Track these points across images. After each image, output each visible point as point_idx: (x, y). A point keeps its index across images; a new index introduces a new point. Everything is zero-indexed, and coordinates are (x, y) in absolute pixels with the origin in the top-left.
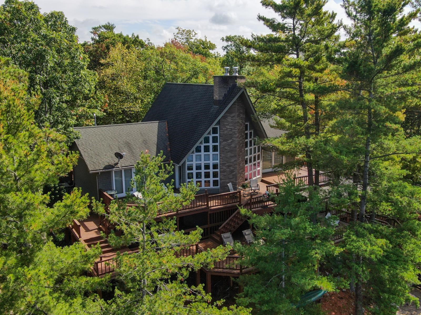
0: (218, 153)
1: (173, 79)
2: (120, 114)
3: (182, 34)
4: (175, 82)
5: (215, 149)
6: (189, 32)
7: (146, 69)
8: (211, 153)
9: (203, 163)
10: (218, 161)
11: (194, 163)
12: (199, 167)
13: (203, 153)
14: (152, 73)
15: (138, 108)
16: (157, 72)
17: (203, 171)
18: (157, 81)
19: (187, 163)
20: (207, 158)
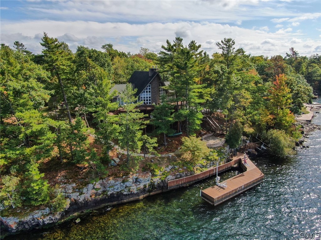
0: (150, 93)
1: (138, 69)
2: (118, 82)
3: (143, 50)
4: (138, 71)
5: (150, 92)
6: (146, 49)
7: (127, 66)
8: (148, 93)
9: (146, 96)
10: (151, 96)
11: (143, 96)
12: (144, 98)
13: (146, 93)
14: (130, 67)
15: (125, 80)
16: (132, 67)
17: (146, 99)
18: (132, 70)
19: (141, 96)
20: (147, 95)
